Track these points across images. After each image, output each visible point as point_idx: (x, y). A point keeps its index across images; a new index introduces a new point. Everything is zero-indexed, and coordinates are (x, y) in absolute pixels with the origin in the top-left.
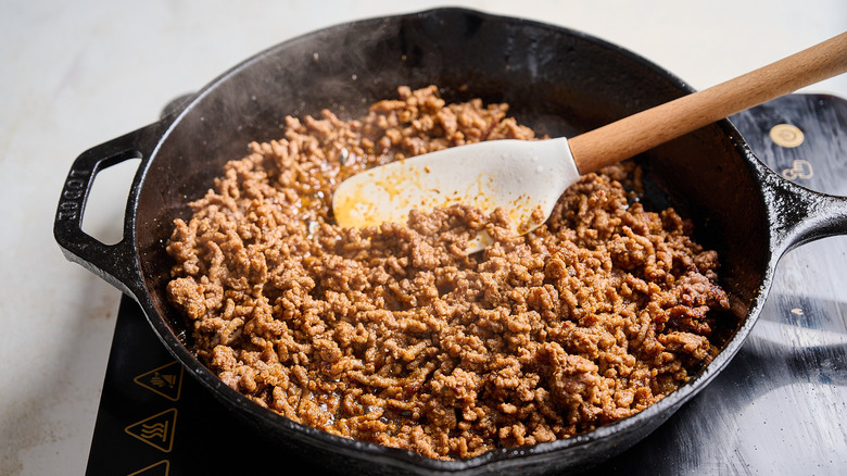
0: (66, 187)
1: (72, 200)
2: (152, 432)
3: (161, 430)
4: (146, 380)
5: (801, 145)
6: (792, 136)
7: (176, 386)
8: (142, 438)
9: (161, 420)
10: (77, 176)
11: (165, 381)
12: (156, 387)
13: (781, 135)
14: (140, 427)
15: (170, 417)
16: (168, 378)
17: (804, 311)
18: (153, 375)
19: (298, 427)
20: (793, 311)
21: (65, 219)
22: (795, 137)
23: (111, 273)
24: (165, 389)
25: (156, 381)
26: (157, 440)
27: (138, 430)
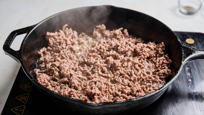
0: (8, 38)
1: (9, 41)
2: (23, 98)
3: (25, 98)
4: (23, 87)
5: (194, 43)
6: (191, 41)
7: (30, 88)
8: (20, 100)
9: (25, 96)
10: (11, 36)
11: (28, 87)
12: (25, 88)
13: (189, 41)
14: (20, 97)
15: (27, 95)
16: (28, 86)
17: (192, 80)
18: (25, 85)
19: (56, 94)
20: (189, 80)
21: (6, 45)
22: (192, 41)
23: (15, 57)
24: (27, 89)
25: (26, 87)
26: (23, 100)
27: (19, 98)
